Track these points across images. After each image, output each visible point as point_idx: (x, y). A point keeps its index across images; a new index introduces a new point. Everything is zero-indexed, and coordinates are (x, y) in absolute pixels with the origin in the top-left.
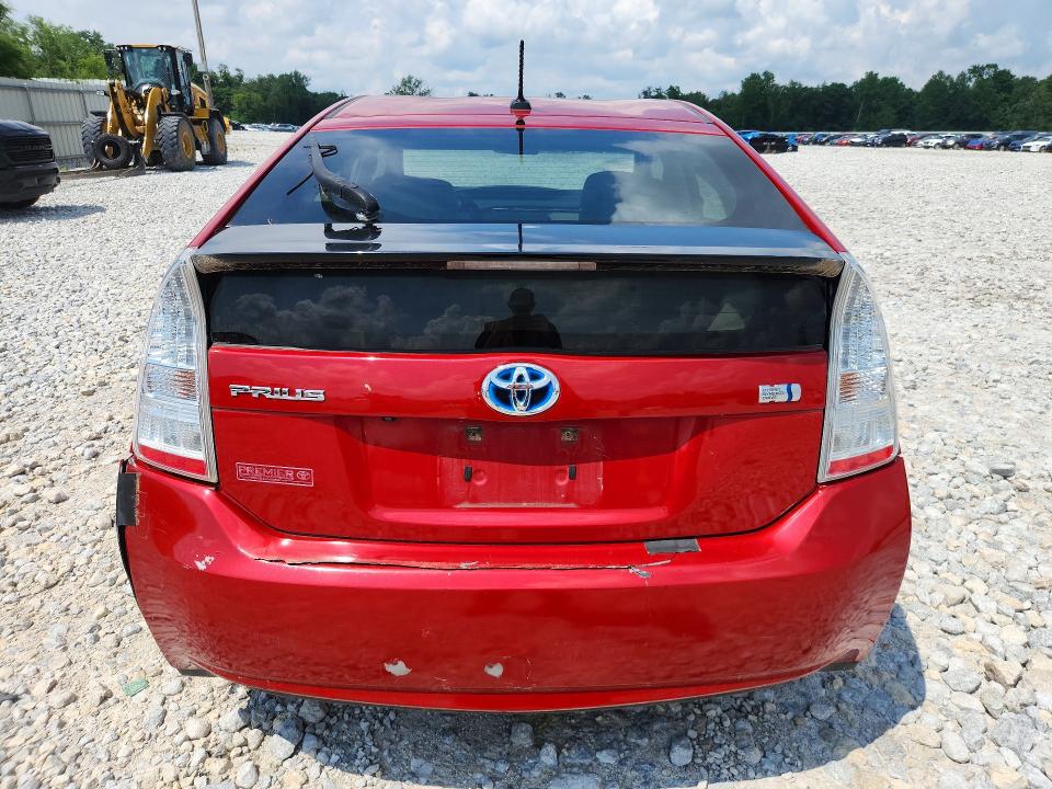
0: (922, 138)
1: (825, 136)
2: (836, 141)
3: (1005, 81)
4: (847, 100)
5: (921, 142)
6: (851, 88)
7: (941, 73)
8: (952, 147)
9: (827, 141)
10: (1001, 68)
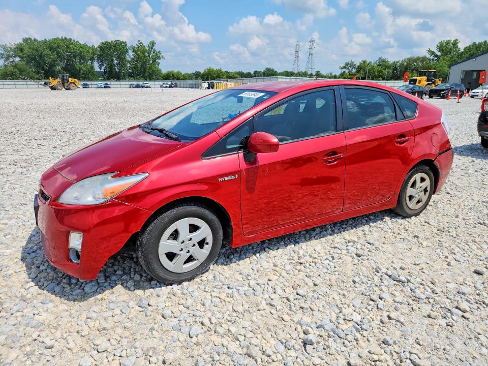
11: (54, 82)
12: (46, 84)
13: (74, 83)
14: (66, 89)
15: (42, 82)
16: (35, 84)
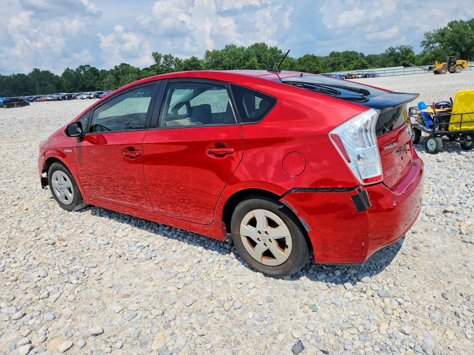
0: (78, 95)
1: (31, 98)
2: (38, 99)
3: (95, 72)
4: (29, 81)
5: (78, 97)
6: (28, 76)
7: (68, 69)
8: (93, 98)
9: (34, 99)
10: (91, 66)
11: (439, 66)
12: (430, 69)
13: (461, 65)
14: (451, 72)
15: (427, 67)
16: (419, 69)
